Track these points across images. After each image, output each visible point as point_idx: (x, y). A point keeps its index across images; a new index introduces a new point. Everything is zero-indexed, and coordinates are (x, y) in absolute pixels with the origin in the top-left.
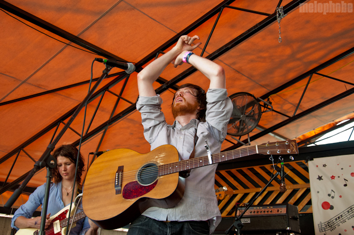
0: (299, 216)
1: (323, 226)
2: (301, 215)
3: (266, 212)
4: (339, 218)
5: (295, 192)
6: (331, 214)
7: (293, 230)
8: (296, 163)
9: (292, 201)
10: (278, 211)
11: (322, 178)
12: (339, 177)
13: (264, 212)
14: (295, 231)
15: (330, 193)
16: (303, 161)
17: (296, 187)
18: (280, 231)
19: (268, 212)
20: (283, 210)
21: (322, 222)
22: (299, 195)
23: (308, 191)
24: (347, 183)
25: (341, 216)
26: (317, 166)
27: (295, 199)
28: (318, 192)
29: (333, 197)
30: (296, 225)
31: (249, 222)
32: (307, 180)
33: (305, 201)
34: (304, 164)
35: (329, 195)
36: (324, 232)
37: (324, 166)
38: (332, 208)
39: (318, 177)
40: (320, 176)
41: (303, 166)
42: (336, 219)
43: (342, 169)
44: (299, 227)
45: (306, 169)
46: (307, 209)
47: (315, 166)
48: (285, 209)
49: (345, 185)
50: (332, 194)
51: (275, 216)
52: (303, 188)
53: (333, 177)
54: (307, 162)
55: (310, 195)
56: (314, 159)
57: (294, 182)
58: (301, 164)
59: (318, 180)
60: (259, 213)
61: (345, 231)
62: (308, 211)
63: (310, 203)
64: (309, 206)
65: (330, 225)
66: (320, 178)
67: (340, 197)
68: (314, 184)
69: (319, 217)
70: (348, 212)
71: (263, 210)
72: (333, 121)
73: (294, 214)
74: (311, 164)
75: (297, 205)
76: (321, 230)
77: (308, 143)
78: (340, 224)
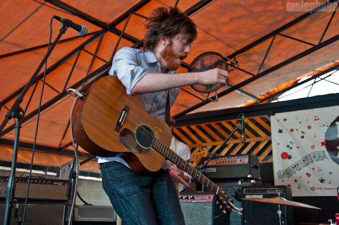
0: (260, 166)
1: (282, 174)
2: (263, 164)
3: (230, 162)
4: (295, 166)
5: (258, 144)
6: (289, 163)
7: (254, 177)
8: (260, 118)
9: (255, 152)
10: (241, 161)
11: (283, 131)
12: (297, 130)
13: (229, 162)
14: (256, 178)
15: (289, 145)
16: (266, 116)
17: (259, 139)
18: (242, 178)
19: (232, 161)
20: (246, 160)
21: (281, 170)
22: (261, 146)
23: (270, 143)
24: (304, 135)
25: (298, 164)
26: (278, 121)
27: (258, 150)
28: (278, 144)
29: (291, 148)
30: (257, 173)
31: (215, 171)
32: (269, 133)
33: (267, 152)
34: (266, 119)
35: (288, 146)
36: (282, 179)
37: (285, 120)
38: (290, 157)
39: (278, 130)
40: (281, 129)
41: (266, 121)
42: (293, 167)
43: (300, 123)
44: (259, 175)
45: (269, 123)
46: (268, 159)
47: (276, 120)
48: (248, 159)
49: (302, 137)
50: (291, 145)
51: (238, 165)
52: (265, 141)
53: (292, 130)
54: (269, 117)
55: (271, 146)
56: (277, 114)
57: (257, 135)
58: (264, 119)
59: (279, 133)
60: (224, 163)
61: (301, 177)
62: (269, 161)
63: (271, 153)
64: (269, 156)
65: (287, 173)
66: (280, 131)
67: (298, 147)
68: (275, 137)
69: (279, 166)
70: (304, 161)
71: (228, 160)
72: (294, 79)
73: (255, 164)
74: (273, 119)
75: (259, 156)
76: (279, 177)
77: (271, 99)
78: (297, 171)
